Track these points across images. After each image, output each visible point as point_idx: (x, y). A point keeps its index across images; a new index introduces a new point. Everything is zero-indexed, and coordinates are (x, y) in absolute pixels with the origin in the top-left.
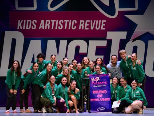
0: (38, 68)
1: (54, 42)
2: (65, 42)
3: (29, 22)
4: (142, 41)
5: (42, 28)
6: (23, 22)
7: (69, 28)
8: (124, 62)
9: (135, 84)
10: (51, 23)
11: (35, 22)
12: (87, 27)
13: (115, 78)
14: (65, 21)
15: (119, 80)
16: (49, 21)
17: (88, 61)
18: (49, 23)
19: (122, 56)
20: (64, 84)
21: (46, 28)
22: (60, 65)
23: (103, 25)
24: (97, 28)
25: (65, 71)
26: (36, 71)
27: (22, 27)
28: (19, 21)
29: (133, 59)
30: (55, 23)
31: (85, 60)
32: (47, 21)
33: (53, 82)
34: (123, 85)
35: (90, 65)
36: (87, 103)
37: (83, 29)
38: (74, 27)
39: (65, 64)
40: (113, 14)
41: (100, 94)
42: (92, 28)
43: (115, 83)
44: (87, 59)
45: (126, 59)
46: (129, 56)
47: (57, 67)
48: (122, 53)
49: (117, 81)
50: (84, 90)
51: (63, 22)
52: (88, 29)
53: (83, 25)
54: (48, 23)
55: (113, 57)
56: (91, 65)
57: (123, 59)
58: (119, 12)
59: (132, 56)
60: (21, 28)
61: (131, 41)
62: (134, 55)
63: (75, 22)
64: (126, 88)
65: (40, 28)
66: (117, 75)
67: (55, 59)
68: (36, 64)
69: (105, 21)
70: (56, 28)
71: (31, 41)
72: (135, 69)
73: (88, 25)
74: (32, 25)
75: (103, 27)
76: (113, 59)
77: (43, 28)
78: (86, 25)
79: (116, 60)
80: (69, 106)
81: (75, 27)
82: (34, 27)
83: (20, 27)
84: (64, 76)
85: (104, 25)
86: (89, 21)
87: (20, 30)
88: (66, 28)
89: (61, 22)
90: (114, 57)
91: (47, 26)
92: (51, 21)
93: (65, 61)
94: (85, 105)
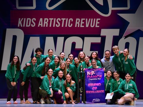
0: (36, 61)
1: (51, 39)
2: (62, 38)
3: (29, 20)
4: (133, 38)
5: (40, 26)
6: (23, 20)
7: (66, 26)
8: (116, 57)
9: (129, 77)
10: (49, 21)
11: (34, 20)
12: (83, 25)
13: (109, 72)
14: (62, 19)
15: (112, 73)
16: (47, 19)
17: (83, 55)
18: (48, 21)
19: (114, 51)
20: (61, 77)
21: (44, 26)
22: (57, 59)
23: (97, 23)
24: (91, 26)
25: (62, 65)
26: (35, 65)
27: (23, 25)
28: (20, 19)
29: (125, 54)
30: (53, 21)
31: (81, 55)
32: (45, 19)
33: (51, 75)
34: (116, 78)
35: (85, 60)
36: (83, 95)
37: (78, 26)
38: (70, 25)
39: (62, 58)
40: (107, 13)
41: (95, 87)
42: (87, 26)
43: (109, 76)
44: (83, 53)
45: (119, 54)
46: (122, 52)
47: (54, 61)
48: (114, 49)
49: (111, 74)
50: (80, 83)
51: (60, 20)
52: (83, 26)
53: (79, 23)
54: (46, 21)
55: (106, 52)
56: (87, 60)
57: (116, 54)
58: (112, 11)
59: (124, 52)
60: (21, 26)
61: (123, 38)
62: (126, 50)
63: (71, 20)
64: (119, 81)
65: (39, 26)
66: (110, 69)
67: (52, 53)
68: (34, 58)
69: (99, 19)
70: (54, 26)
71: (31, 37)
72: (127, 63)
73: (83, 23)
74: (32, 23)
75: (98, 25)
76: (106, 54)
77: (42, 26)
78: (82, 23)
79: (109, 55)
80: (65, 98)
81: (72, 24)
82: (33, 25)
83: (20, 24)
84: (61, 69)
85: (99, 23)
86: (84, 19)
87: (20, 28)
88: (63, 26)
89: (59, 20)
90: (108, 52)
91: (46, 24)
92: (49, 19)
93: (62, 55)
94: (81, 97)
